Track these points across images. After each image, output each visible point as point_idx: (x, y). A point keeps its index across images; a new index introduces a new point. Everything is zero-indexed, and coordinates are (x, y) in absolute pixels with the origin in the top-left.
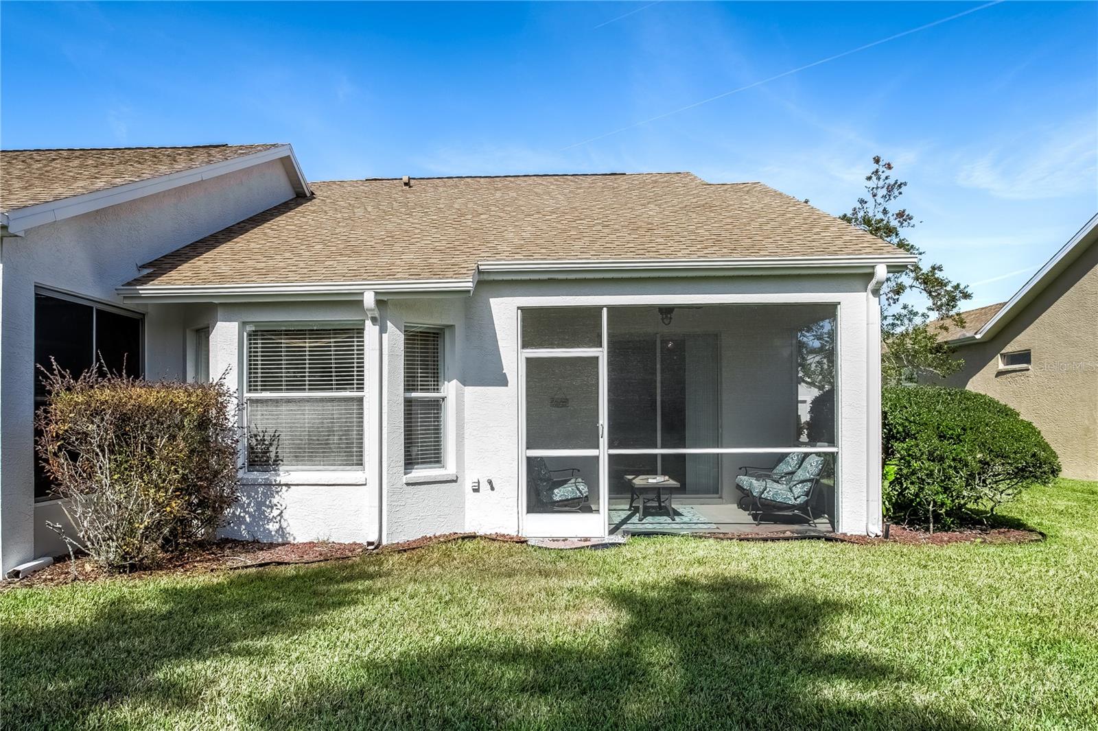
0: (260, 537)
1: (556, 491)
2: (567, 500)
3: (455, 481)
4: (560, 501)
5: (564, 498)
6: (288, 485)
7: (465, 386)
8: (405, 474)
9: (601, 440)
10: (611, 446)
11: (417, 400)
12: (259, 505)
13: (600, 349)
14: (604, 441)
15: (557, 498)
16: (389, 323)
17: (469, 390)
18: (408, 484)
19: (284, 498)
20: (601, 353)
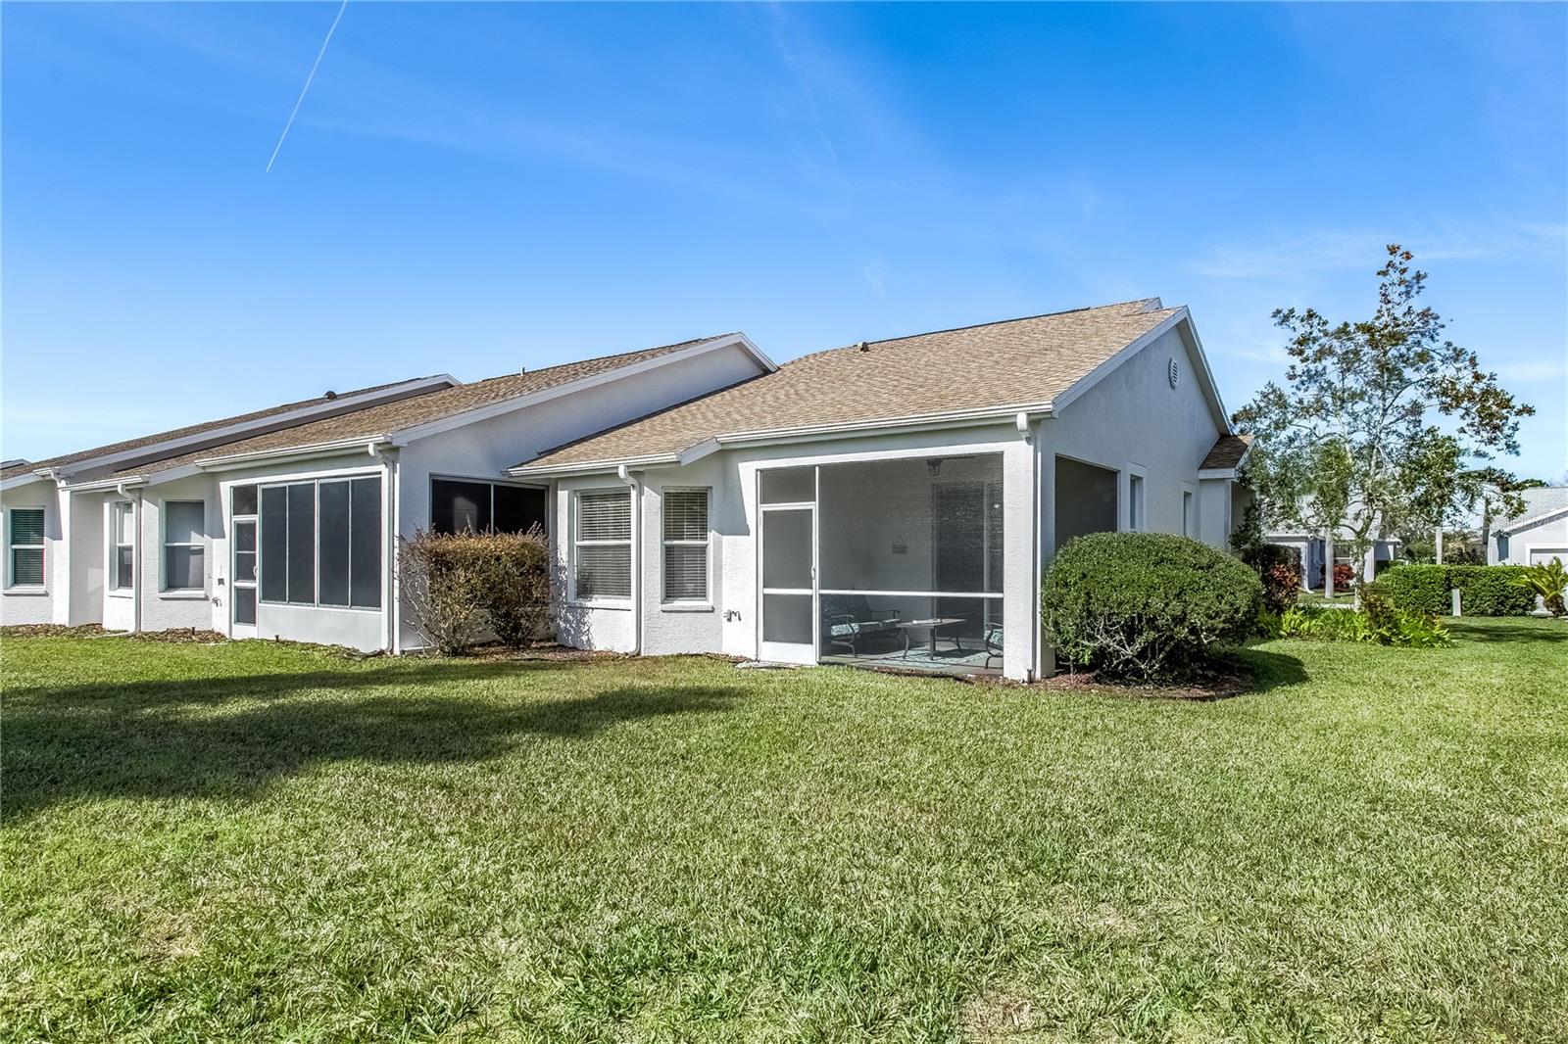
0: (578, 645)
1: (834, 627)
2: (842, 635)
3: (713, 611)
4: (837, 636)
5: (840, 633)
6: (593, 609)
7: (723, 535)
8: (663, 603)
9: (814, 581)
10: (822, 587)
11: (673, 547)
12: (579, 622)
13: (813, 503)
14: (816, 582)
15: (834, 633)
16: (645, 488)
17: (725, 538)
18: (663, 611)
19: (592, 618)
20: (814, 506)
